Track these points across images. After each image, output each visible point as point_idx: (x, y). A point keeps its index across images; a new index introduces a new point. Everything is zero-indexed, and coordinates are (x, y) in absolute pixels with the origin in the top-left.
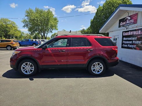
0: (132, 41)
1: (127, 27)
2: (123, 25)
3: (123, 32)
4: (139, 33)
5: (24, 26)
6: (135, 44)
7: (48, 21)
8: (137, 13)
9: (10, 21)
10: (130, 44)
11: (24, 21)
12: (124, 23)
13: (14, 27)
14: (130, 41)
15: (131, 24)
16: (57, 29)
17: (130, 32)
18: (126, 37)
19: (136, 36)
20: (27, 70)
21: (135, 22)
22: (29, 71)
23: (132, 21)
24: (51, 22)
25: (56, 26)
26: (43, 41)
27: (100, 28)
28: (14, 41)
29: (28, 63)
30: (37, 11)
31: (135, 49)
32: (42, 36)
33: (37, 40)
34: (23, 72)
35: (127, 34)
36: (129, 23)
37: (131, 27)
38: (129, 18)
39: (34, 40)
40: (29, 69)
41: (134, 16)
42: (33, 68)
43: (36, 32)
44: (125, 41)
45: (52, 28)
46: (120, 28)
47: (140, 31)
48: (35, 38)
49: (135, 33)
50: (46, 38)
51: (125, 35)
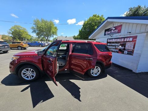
0: (116, 46)
1: (112, 35)
2: (108, 34)
3: (108, 39)
4: (122, 41)
5: (33, 32)
6: (118, 49)
7: (51, 29)
8: (122, 25)
9: (22, 28)
10: (114, 49)
11: (33, 28)
12: (109, 32)
13: (26, 32)
14: (113, 46)
15: (115, 33)
16: (57, 35)
17: (114, 39)
18: (110, 43)
19: (119, 42)
20: (29, 75)
21: (119, 32)
22: (30, 76)
23: (117, 31)
24: (53, 30)
25: (56, 33)
26: (47, 43)
27: (90, 35)
28: (23, 43)
29: (29, 69)
30: (43, 21)
31: (117, 52)
32: (47, 40)
33: (43, 42)
34: (24, 78)
35: (111, 41)
36: (114, 33)
37: (115, 36)
38: (114, 29)
39: (40, 42)
40: (31, 75)
41: (118, 27)
42: (34, 74)
43: (42, 36)
44: (109, 46)
45: (53, 34)
46: (105, 36)
47: (123, 39)
48: (42, 40)
49: (118, 40)
50: (49, 41)
51: (110, 41)
